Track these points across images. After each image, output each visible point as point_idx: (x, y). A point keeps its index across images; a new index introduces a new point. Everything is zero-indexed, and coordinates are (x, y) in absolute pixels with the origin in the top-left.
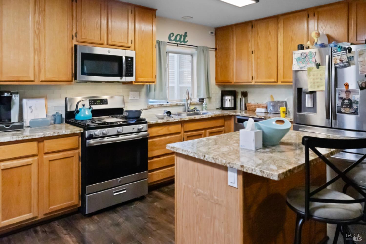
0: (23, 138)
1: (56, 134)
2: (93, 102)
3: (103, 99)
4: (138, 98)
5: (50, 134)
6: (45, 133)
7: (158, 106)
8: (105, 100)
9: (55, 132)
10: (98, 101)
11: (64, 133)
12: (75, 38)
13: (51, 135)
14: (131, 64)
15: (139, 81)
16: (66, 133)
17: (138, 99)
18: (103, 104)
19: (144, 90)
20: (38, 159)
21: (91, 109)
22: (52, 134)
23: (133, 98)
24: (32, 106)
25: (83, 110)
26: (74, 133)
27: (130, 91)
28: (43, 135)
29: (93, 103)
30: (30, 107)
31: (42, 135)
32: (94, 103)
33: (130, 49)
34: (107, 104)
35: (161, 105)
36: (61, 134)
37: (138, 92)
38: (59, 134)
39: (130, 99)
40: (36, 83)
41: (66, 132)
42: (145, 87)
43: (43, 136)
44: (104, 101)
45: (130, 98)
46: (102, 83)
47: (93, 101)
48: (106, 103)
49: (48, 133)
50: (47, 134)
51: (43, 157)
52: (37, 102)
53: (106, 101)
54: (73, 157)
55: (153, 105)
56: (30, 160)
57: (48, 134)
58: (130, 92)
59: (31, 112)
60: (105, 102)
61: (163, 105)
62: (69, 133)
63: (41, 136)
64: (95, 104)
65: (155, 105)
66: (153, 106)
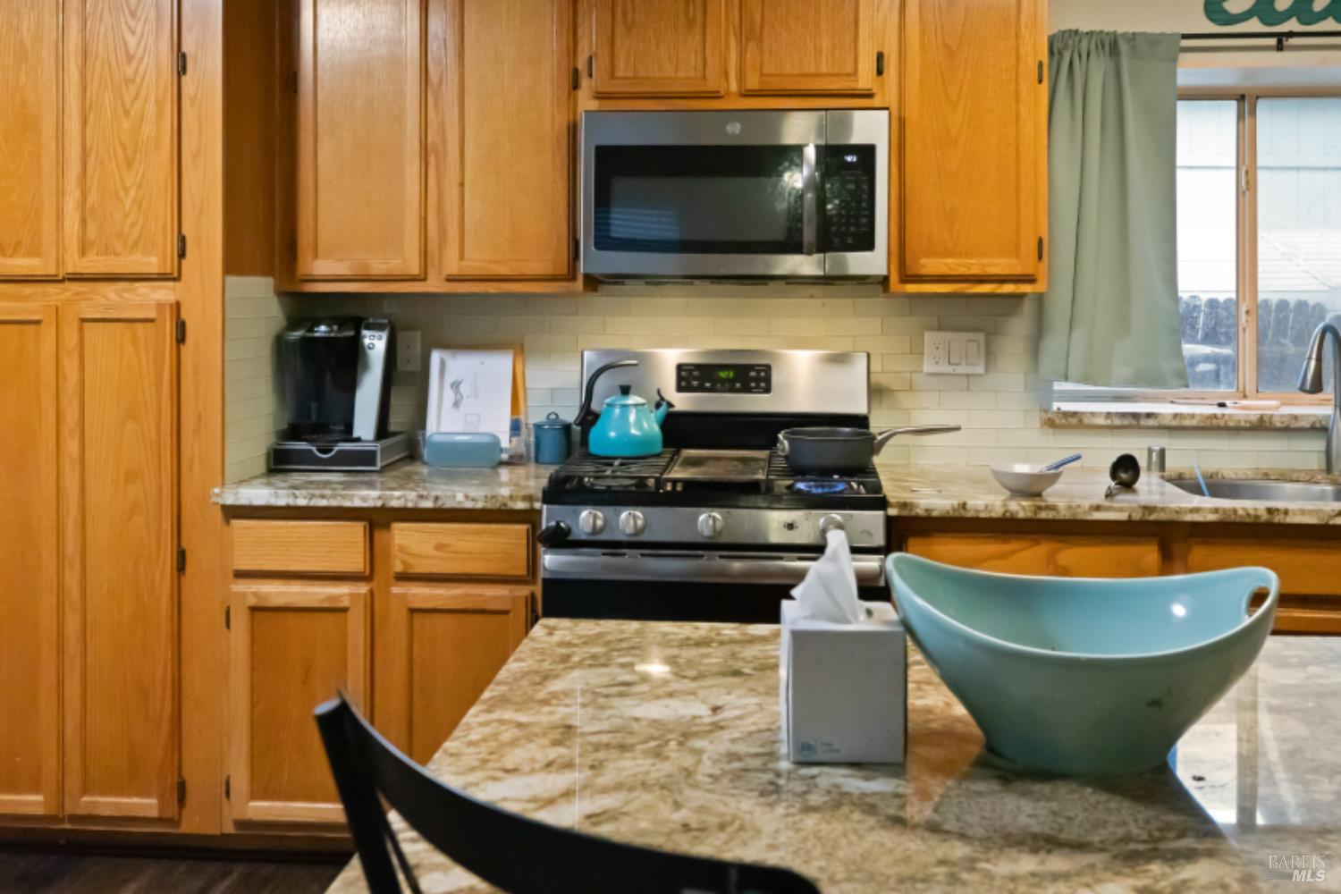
0: (310, 499)
1: (428, 504)
2: (696, 378)
3: (751, 367)
4: (980, 369)
5: (407, 500)
6: (388, 493)
7: (1118, 422)
8: (758, 372)
9: (425, 493)
10: (723, 374)
11: (459, 502)
12: (585, 82)
13: (410, 505)
14: (858, 184)
15: (924, 271)
16: (469, 505)
17: (980, 375)
18: (746, 389)
19: (1020, 326)
20: (371, 592)
21: (663, 409)
22: (412, 501)
23: (948, 369)
24: (460, 380)
25: (617, 411)
26: (503, 508)
27: (931, 329)
28: (380, 498)
29: (695, 383)
30: (456, 386)
31: (374, 499)
32: (702, 380)
33: (876, 102)
34: (768, 390)
35: (1135, 416)
36: (449, 504)
37: (981, 337)
38: (439, 504)
39: (930, 374)
40: (433, 285)
41: (467, 497)
42: (1028, 307)
43: (379, 504)
44: (753, 374)
45: (927, 367)
46: (772, 285)
47: (696, 373)
48: (763, 385)
49: (397, 493)
50: (392, 498)
51: (388, 588)
52: (482, 363)
53: (763, 374)
54: (505, 612)
55: (1074, 414)
56: (342, 590)
57: (399, 498)
58: (927, 334)
59: (456, 404)
60: (758, 380)
61: (1149, 415)
62: (480, 505)
63: (370, 504)
64: (708, 385)
65: (1093, 414)
66: (1074, 421)
